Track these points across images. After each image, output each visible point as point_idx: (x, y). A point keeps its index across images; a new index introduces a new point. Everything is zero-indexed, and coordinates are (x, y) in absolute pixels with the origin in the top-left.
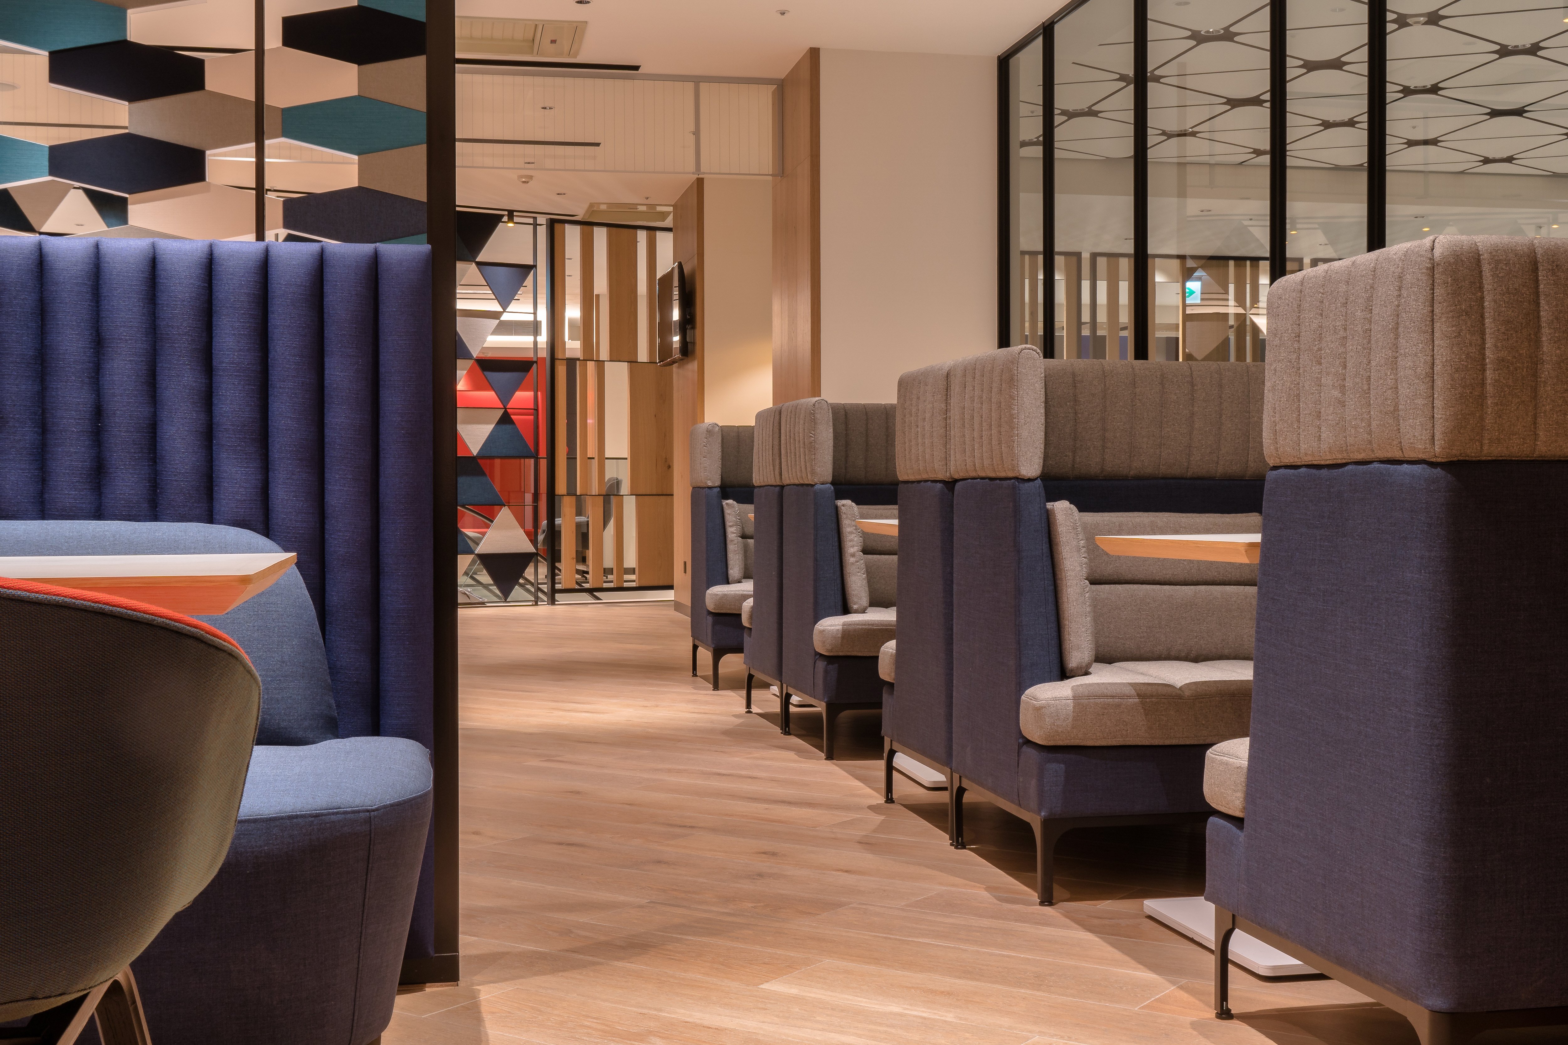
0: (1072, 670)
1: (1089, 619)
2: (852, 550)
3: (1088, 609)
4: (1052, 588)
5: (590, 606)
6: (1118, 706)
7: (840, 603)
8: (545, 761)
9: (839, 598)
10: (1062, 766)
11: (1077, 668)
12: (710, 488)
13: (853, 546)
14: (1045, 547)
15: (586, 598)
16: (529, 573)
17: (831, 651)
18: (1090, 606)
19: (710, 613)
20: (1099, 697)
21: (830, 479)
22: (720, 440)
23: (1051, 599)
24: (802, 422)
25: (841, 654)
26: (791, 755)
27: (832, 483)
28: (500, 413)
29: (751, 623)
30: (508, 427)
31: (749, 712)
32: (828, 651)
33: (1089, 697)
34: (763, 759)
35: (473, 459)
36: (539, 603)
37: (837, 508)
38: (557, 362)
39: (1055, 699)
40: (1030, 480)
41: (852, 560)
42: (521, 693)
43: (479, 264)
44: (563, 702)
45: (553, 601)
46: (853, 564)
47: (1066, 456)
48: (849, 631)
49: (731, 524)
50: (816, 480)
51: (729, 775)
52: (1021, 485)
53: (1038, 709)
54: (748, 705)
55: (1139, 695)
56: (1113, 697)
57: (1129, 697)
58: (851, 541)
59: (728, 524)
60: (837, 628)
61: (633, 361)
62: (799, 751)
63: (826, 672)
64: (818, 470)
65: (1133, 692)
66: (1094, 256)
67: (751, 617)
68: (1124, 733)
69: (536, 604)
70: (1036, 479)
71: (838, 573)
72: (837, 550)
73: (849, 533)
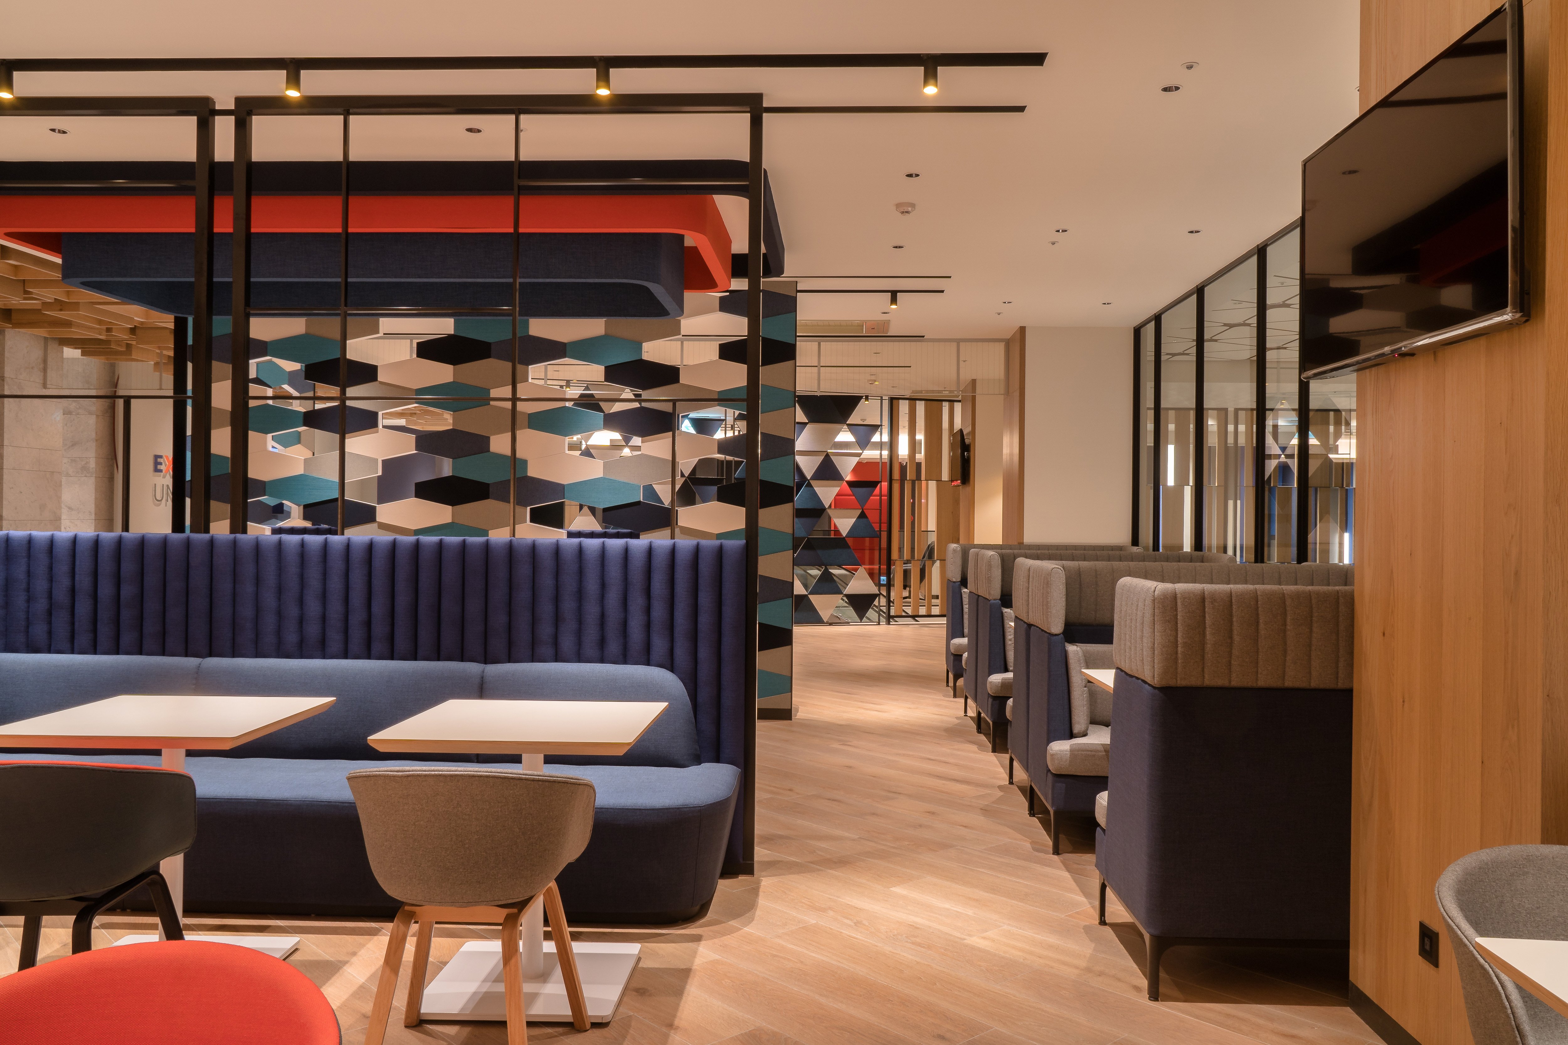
0: (1075, 734)
1: (1085, 708)
2: (1010, 637)
3: (1085, 703)
4: (1067, 691)
5: (910, 626)
6: (1094, 756)
7: (1003, 666)
8: (841, 744)
9: (1002, 663)
10: (1064, 785)
11: (1078, 733)
12: (954, 582)
13: (1010, 635)
14: (1064, 670)
15: (910, 621)
16: (876, 603)
17: (995, 693)
18: (1086, 701)
19: (952, 654)
20: (1083, 751)
21: (999, 597)
22: (960, 555)
23: (1066, 696)
24: (985, 565)
25: (1001, 695)
26: (974, 748)
27: (1000, 600)
28: (859, 512)
29: (966, 667)
30: (864, 520)
31: (966, 716)
32: (993, 693)
33: (1078, 750)
34: (958, 750)
35: (844, 538)
36: (881, 623)
37: (1002, 613)
38: (893, 481)
39: (1060, 751)
40: (1056, 635)
41: (1010, 642)
42: (845, 695)
43: (849, 425)
44: (867, 702)
45: (888, 623)
46: (1010, 645)
47: (1091, 614)
48: (1005, 683)
49: (965, 603)
50: (991, 598)
51: (934, 760)
52: (1052, 637)
53: (1052, 755)
54: (966, 711)
55: (1105, 751)
56: (1091, 751)
57: (1100, 751)
58: (1010, 632)
59: (964, 603)
60: (999, 681)
61: (939, 481)
62: (981, 746)
63: (992, 705)
64: (992, 592)
65: (1102, 749)
66: (1237, 411)
67: (966, 663)
68: (1097, 769)
69: (879, 624)
70: (1060, 634)
71: (1002, 650)
72: (1002, 637)
73: (1008, 627)
